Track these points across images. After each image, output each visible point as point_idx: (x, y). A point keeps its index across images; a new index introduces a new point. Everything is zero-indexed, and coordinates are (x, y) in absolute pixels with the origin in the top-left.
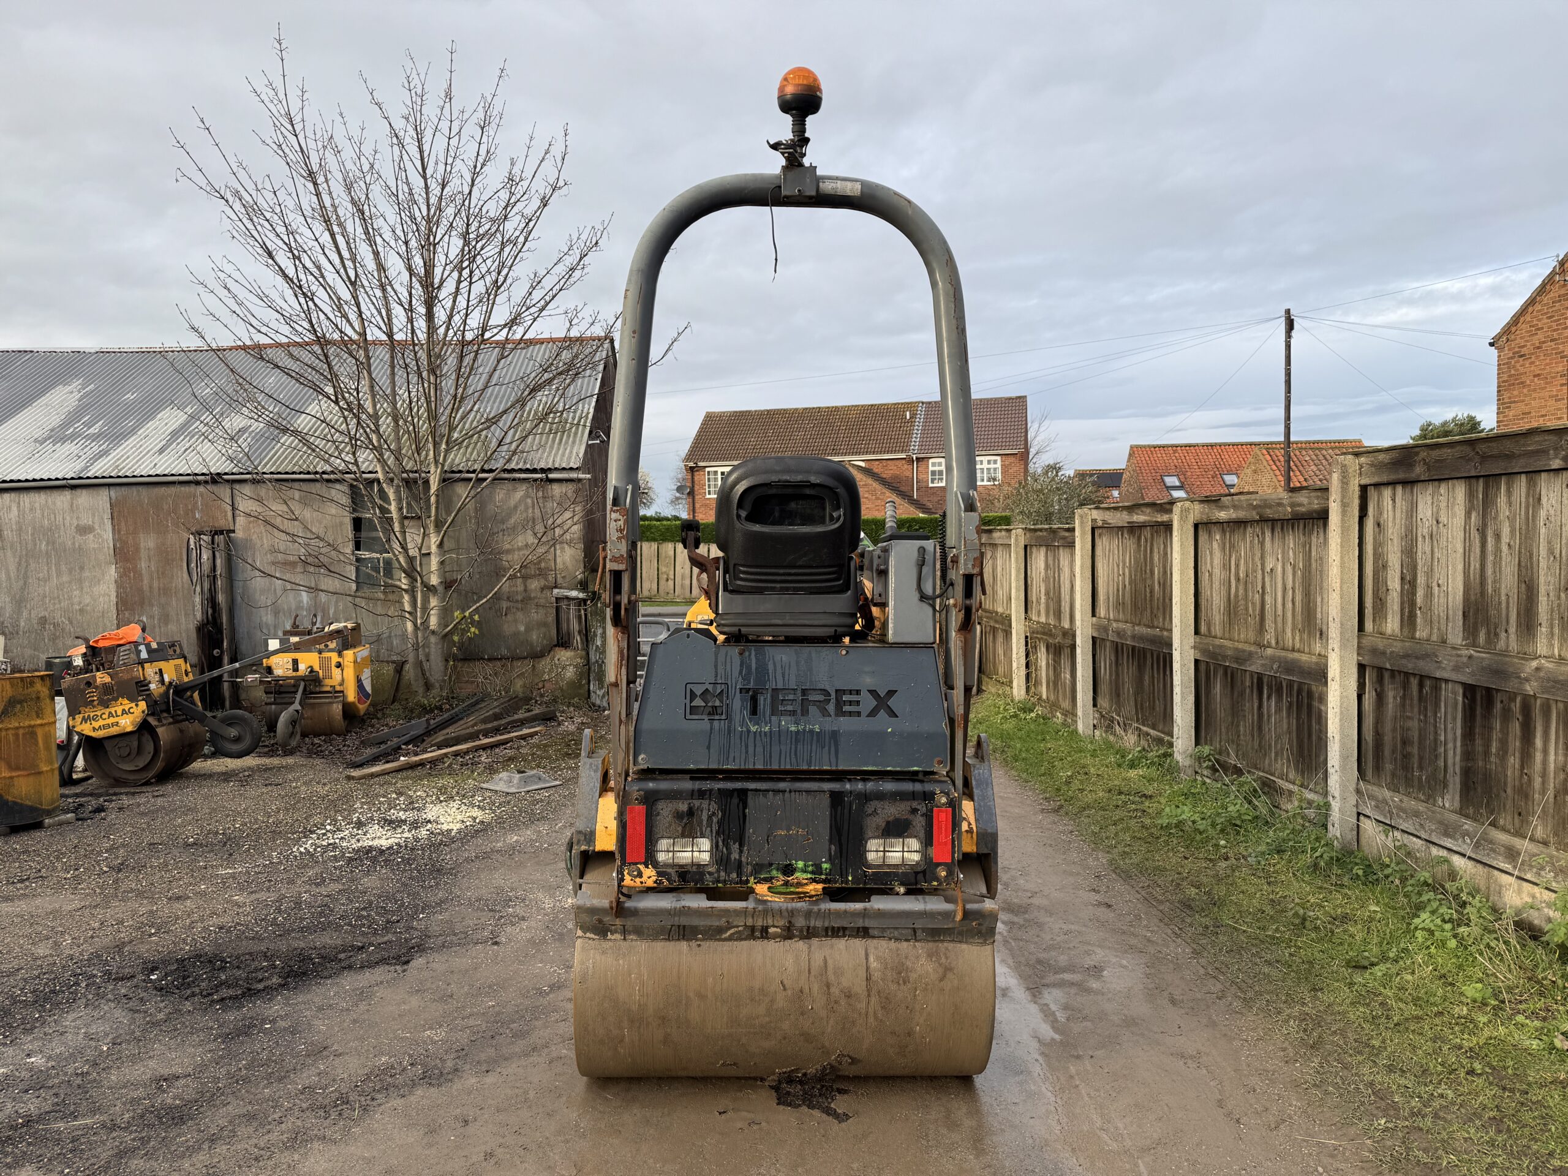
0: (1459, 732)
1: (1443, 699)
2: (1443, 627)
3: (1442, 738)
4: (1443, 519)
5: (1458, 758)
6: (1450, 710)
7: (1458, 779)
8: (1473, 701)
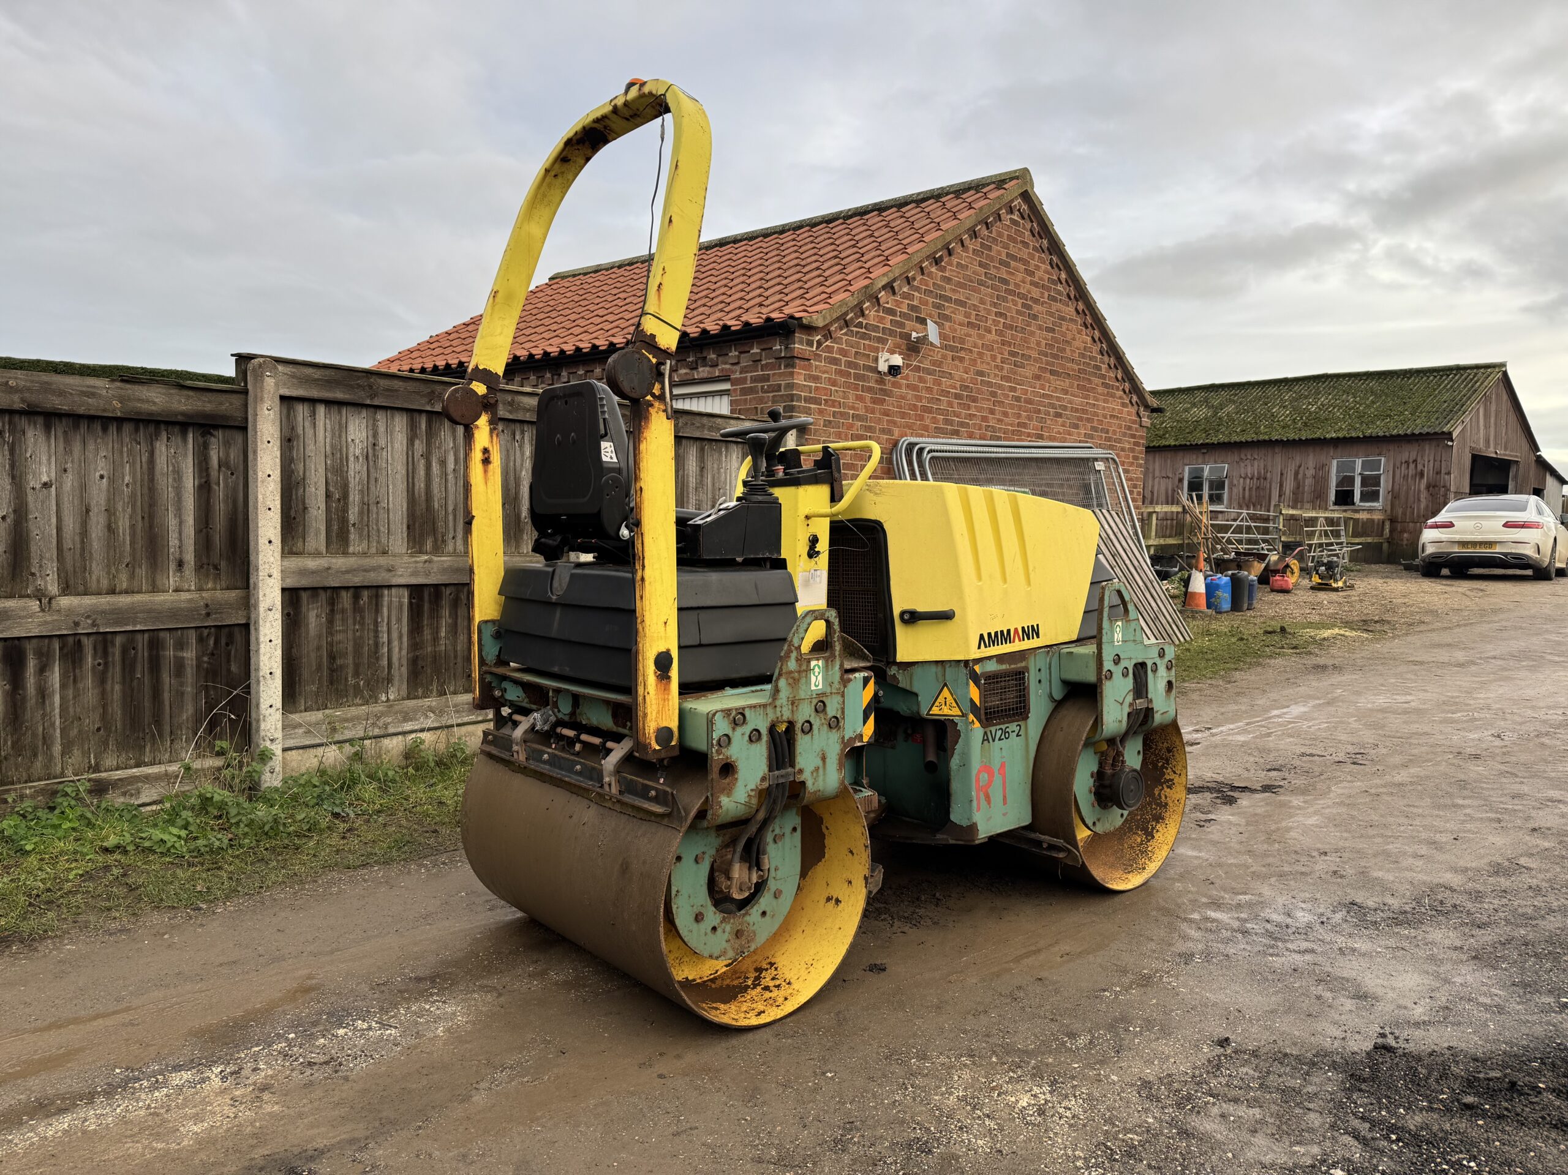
0: (405, 630)
1: (385, 603)
2: (384, 540)
3: (385, 639)
4: (382, 442)
5: (404, 652)
6: (394, 613)
7: (404, 670)
8: (421, 598)
